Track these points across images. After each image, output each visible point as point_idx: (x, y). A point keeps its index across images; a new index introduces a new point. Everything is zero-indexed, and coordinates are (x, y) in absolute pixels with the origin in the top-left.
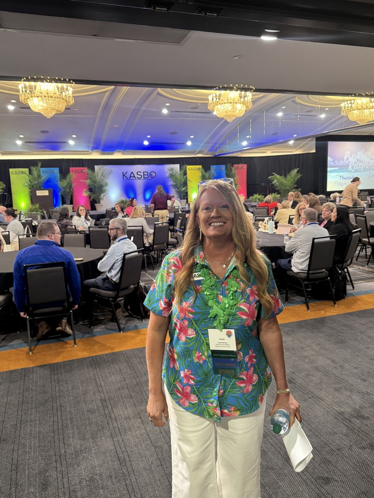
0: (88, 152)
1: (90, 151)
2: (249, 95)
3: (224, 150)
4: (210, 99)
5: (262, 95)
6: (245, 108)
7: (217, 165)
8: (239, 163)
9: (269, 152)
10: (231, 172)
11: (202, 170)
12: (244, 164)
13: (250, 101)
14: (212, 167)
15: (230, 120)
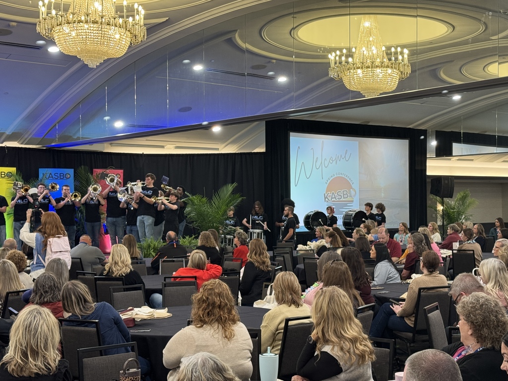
2: (139, 10)
3: (71, 137)
4: (43, 10)
5: (164, 19)
6: (129, 40)
7: (54, 167)
8: (106, 167)
9: (169, 147)
10: (88, 184)
11: (18, 179)
12: (117, 168)
13: (142, 23)
14: (42, 172)
15: (92, 64)
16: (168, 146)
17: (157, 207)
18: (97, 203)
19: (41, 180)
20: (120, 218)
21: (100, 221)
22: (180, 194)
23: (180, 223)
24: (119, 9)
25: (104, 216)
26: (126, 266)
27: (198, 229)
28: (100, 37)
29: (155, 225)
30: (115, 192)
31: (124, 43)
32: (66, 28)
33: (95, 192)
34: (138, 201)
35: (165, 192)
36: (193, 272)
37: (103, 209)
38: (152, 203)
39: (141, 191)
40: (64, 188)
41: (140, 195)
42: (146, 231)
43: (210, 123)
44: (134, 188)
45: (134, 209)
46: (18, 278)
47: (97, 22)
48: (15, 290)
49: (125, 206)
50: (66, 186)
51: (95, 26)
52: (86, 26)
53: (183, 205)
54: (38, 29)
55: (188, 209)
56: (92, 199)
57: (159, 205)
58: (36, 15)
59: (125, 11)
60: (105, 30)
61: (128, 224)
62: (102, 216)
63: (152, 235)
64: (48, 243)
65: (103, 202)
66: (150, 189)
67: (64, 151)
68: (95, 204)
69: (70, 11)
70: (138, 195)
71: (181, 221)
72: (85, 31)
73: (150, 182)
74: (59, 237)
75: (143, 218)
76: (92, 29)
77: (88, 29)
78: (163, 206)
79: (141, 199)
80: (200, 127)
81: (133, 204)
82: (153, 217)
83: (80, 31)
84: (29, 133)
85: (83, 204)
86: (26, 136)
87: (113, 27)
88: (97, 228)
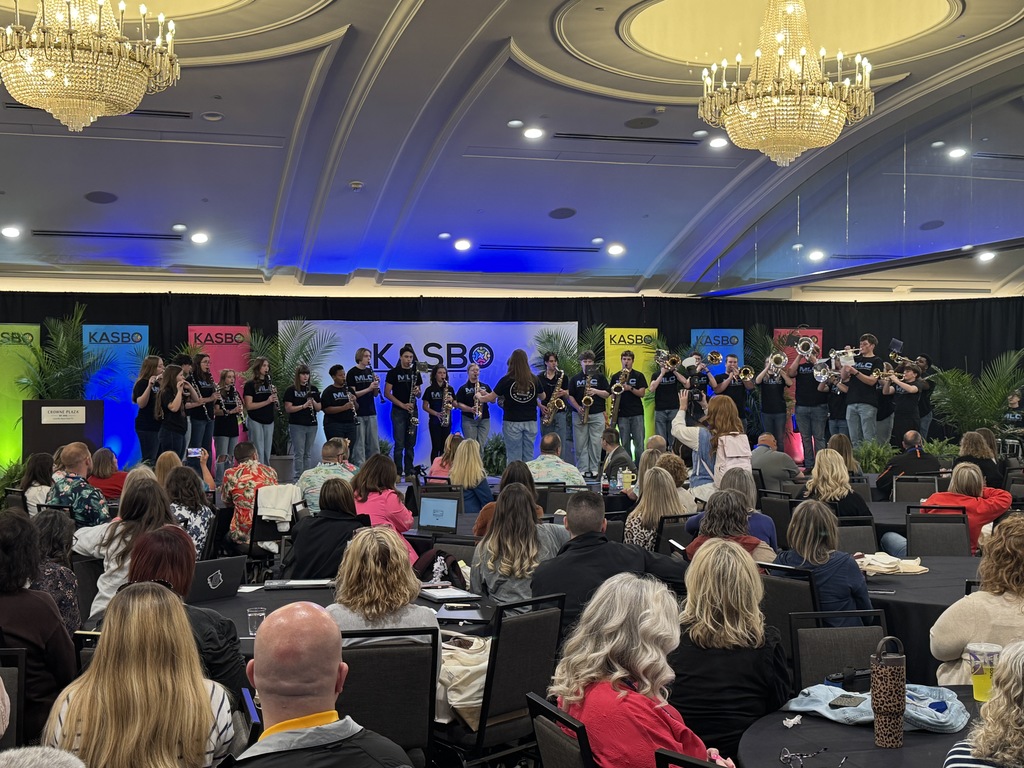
0: (258, 271)
1: (264, 270)
2: (863, 65)
3: (740, 278)
4: (708, 82)
5: (902, 76)
6: (844, 115)
7: (713, 327)
8: (793, 325)
9: (902, 289)
10: (765, 353)
11: (660, 345)
12: (812, 327)
13: (867, 85)
14: (696, 334)
15: (783, 160)
16: (900, 288)
17: (881, 390)
18: (780, 382)
19: (695, 347)
20: (819, 408)
21: (785, 412)
22: (923, 368)
23: (922, 416)
24: (830, 67)
25: (791, 403)
26: (841, 485)
27: (955, 429)
28: (797, 117)
29: (878, 420)
30: (810, 365)
31: (836, 121)
32: (743, 107)
33: (776, 365)
34: (848, 380)
35: (895, 365)
36: (958, 499)
37: (790, 393)
38: (872, 384)
39: (854, 364)
40: (729, 359)
41: (851, 370)
42: (864, 428)
43: (975, 248)
44: (842, 358)
45: (842, 393)
46: (676, 495)
47: (793, 93)
48: (673, 514)
49: (827, 388)
50: (732, 356)
51: (790, 99)
52: (776, 101)
53: (928, 386)
54: (700, 111)
55: (936, 394)
56: (772, 376)
57: (885, 387)
58: (698, 90)
59: (839, 69)
60: (807, 103)
61: (832, 418)
62: (788, 404)
63: (873, 436)
64: (720, 443)
65: (790, 382)
66: (869, 360)
67: (729, 301)
68: (777, 384)
69: (750, 79)
70: (848, 370)
71: (924, 413)
72: (773, 109)
73: (867, 349)
74: (735, 435)
75: (857, 408)
76: (785, 104)
77: (778, 105)
78: (892, 388)
79: (853, 377)
80: (958, 255)
81: (840, 385)
82: (875, 406)
83: (766, 110)
84: (676, 276)
85: (758, 385)
86: (672, 280)
87: (820, 98)
88: (780, 423)
